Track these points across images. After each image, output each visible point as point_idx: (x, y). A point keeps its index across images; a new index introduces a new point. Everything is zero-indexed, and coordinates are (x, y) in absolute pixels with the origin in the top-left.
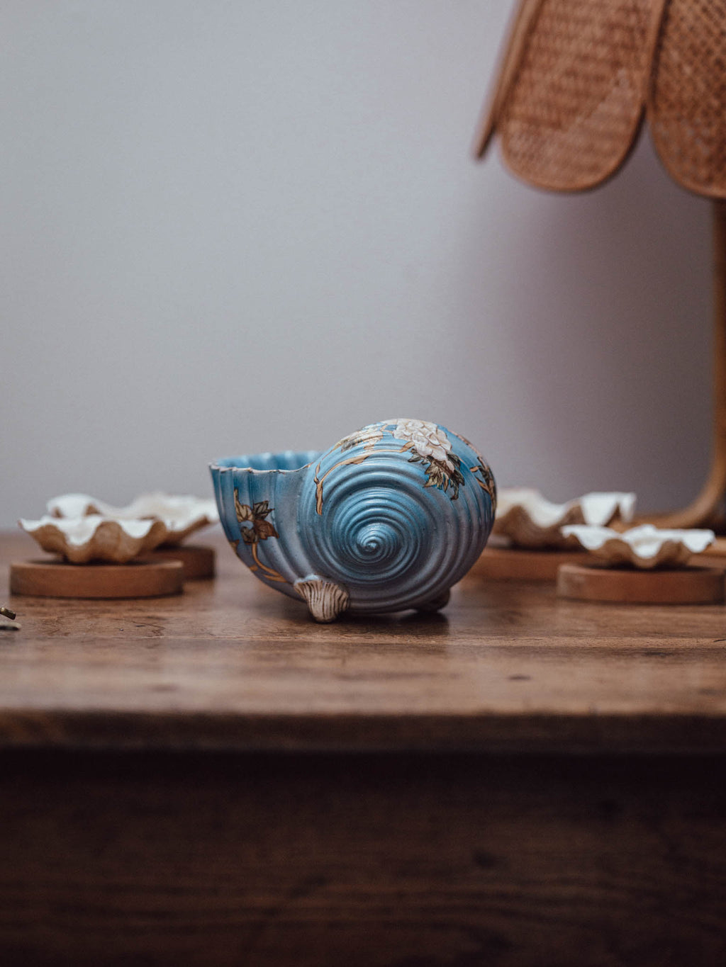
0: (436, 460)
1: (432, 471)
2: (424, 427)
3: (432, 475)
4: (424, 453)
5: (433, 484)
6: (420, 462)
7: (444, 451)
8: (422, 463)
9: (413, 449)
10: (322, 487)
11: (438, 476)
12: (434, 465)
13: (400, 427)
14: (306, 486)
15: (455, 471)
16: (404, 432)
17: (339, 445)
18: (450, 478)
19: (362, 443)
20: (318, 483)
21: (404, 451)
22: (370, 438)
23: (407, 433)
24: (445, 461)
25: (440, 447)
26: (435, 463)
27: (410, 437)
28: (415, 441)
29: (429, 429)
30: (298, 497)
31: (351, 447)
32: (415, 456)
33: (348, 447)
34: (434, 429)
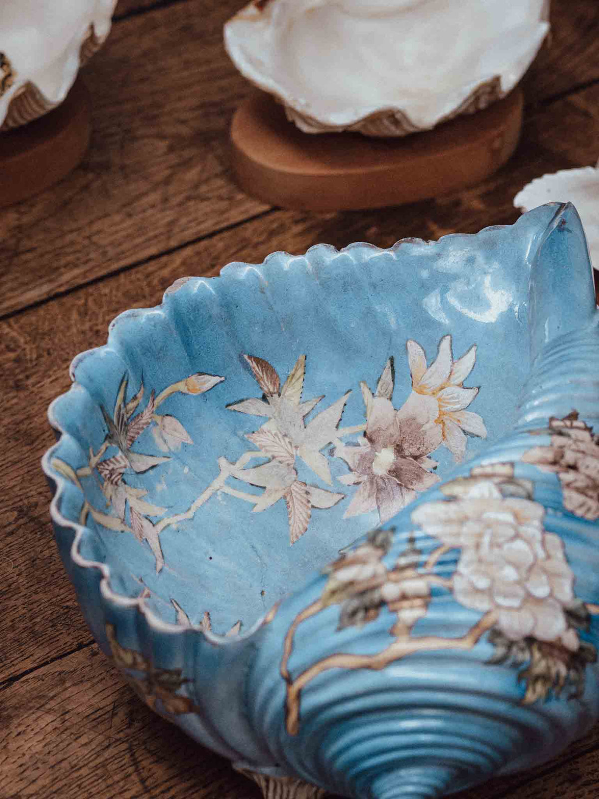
0: (544, 642)
1: (533, 673)
3: (532, 678)
4: (516, 633)
5: (534, 700)
6: (508, 663)
7: (558, 606)
8: (512, 664)
9: (495, 631)
10: (299, 695)
11: (544, 678)
12: (537, 655)
13: (466, 557)
14: (262, 661)
15: (581, 649)
16: (474, 579)
17: (333, 592)
18: (569, 668)
19: (384, 611)
20: (289, 680)
21: (477, 641)
22: (404, 597)
23: (482, 583)
24: (560, 639)
25: (550, 601)
26: (540, 649)
27: (489, 592)
28: (500, 600)
29: (529, 542)
30: (246, 670)
31: (361, 615)
32: (500, 651)
33: (354, 613)
34: (538, 535)
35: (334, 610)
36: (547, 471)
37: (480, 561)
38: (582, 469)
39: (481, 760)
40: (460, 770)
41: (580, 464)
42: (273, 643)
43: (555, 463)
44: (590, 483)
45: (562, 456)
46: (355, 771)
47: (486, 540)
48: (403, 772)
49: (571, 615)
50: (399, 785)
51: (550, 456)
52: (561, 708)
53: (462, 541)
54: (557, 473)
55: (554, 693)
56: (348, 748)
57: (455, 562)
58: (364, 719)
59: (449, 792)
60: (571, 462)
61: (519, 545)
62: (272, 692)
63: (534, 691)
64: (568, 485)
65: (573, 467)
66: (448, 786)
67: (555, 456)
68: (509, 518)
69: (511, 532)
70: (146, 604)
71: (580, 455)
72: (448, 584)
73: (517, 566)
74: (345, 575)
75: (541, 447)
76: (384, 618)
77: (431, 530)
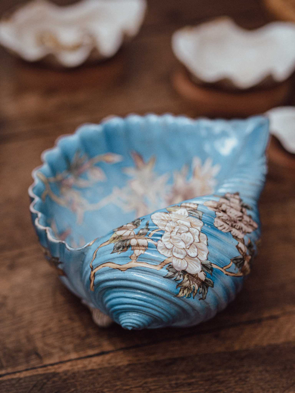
0: (190, 274)
1: (183, 285)
2: (189, 231)
3: (183, 287)
4: (179, 268)
5: (182, 296)
6: (173, 279)
7: (199, 261)
8: (175, 280)
9: (170, 265)
10: (94, 275)
11: (188, 288)
12: (186, 278)
13: (166, 235)
14: (86, 261)
15: (206, 280)
16: (166, 243)
17: (114, 238)
18: (199, 287)
19: (130, 249)
20: (92, 269)
21: (162, 268)
22: (138, 245)
23: (169, 246)
24: (197, 274)
25: (196, 258)
26: (188, 276)
27: (171, 250)
28: (175, 254)
29: (193, 234)
30: (81, 263)
31: (121, 249)
32: (170, 274)
33: (119, 248)
34: (198, 233)
35: (112, 245)
36: (211, 210)
37: (171, 237)
38: (228, 213)
39: (162, 316)
40: (155, 319)
41: (227, 210)
42: (90, 254)
43: (216, 208)
44: (229, 219)
45: (221, 206)
46: (113, 309)
47: (176, 230)
48: (130, 314)
49: (204, 266)
50: (128, 318)
51: (215, 205)
52: (195, 302)
53: (166, 228)
54: (215, 212)
55: (192, 295)
56: (110, 300)
57: (161, 236)
58: (117, 290)
59: (149, 328)
60: (224, 209)
61: (189, 234)
62: (87, 272)
63: (183, 292)
64: (219, 217)
65: (224, 212)
66: (149, 325)
67: (218, 206)
68: (188, 224)
69: (187, 229)
70: (49, 230)
71: (229, 207)
72: (156, 243)
73: (185, 243)
74: (120, 233)
75: (213, 201)
76: (129, 251)
77: (156, 222)
